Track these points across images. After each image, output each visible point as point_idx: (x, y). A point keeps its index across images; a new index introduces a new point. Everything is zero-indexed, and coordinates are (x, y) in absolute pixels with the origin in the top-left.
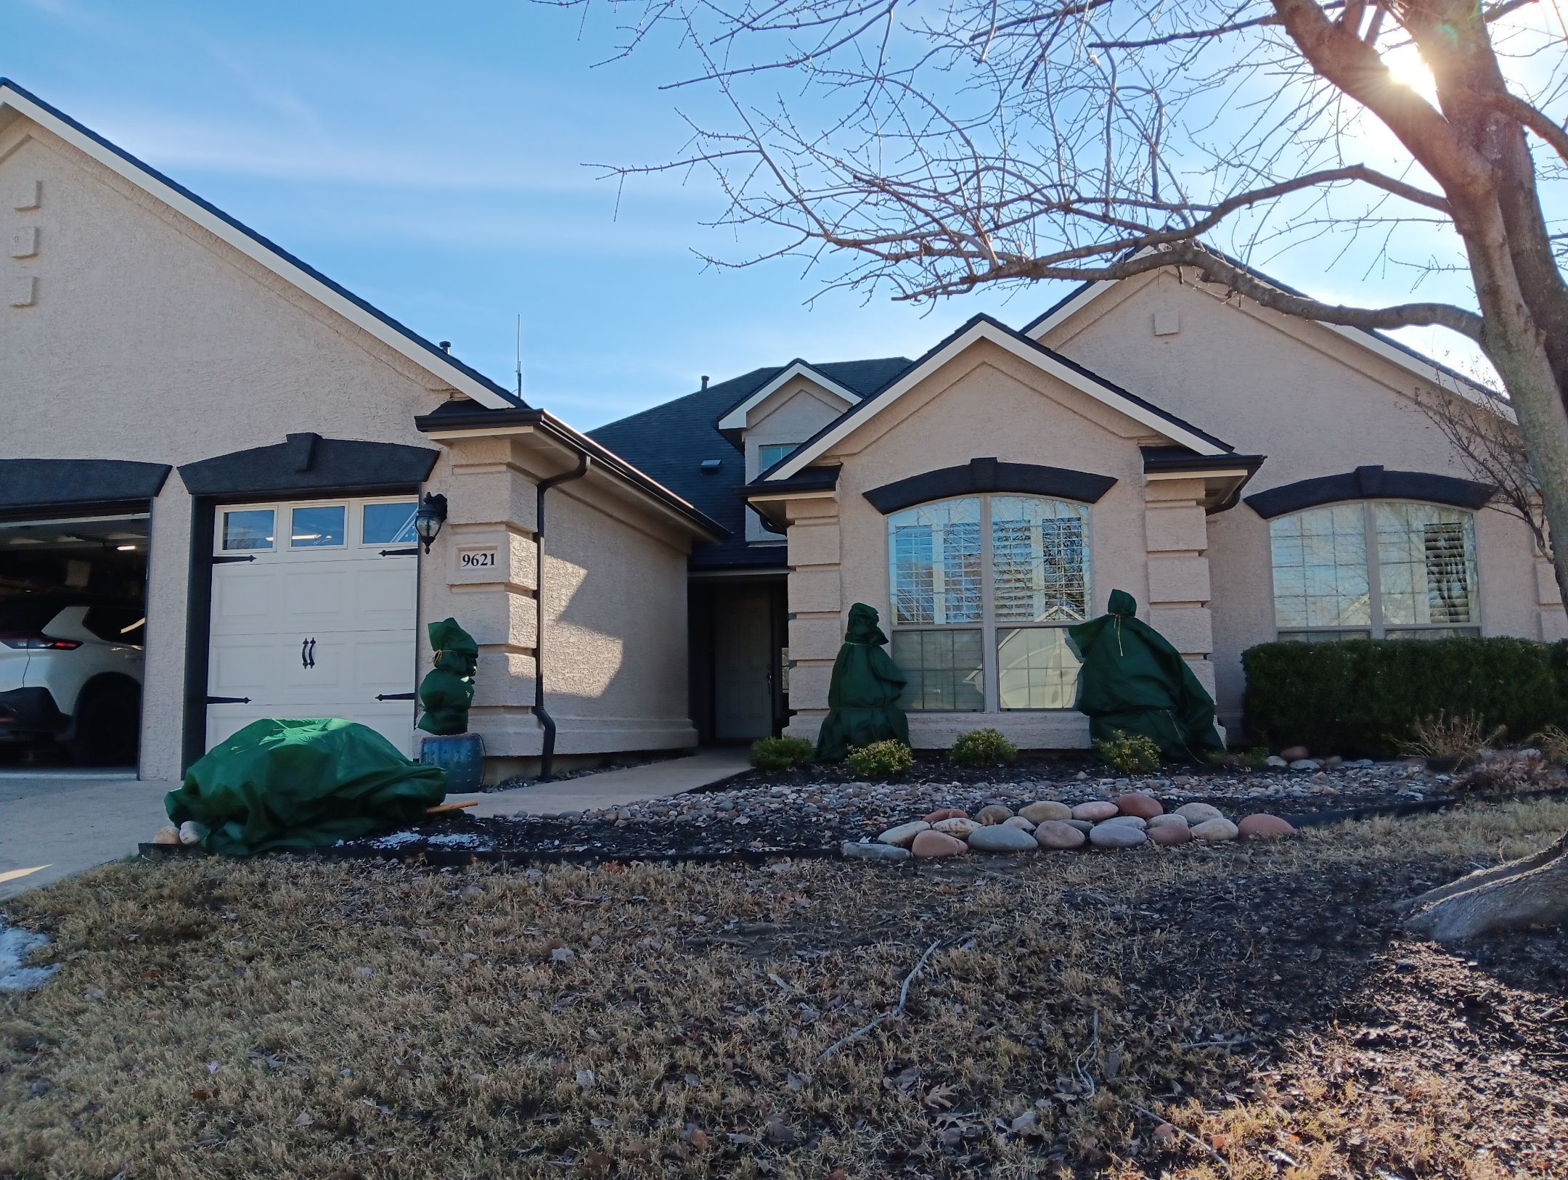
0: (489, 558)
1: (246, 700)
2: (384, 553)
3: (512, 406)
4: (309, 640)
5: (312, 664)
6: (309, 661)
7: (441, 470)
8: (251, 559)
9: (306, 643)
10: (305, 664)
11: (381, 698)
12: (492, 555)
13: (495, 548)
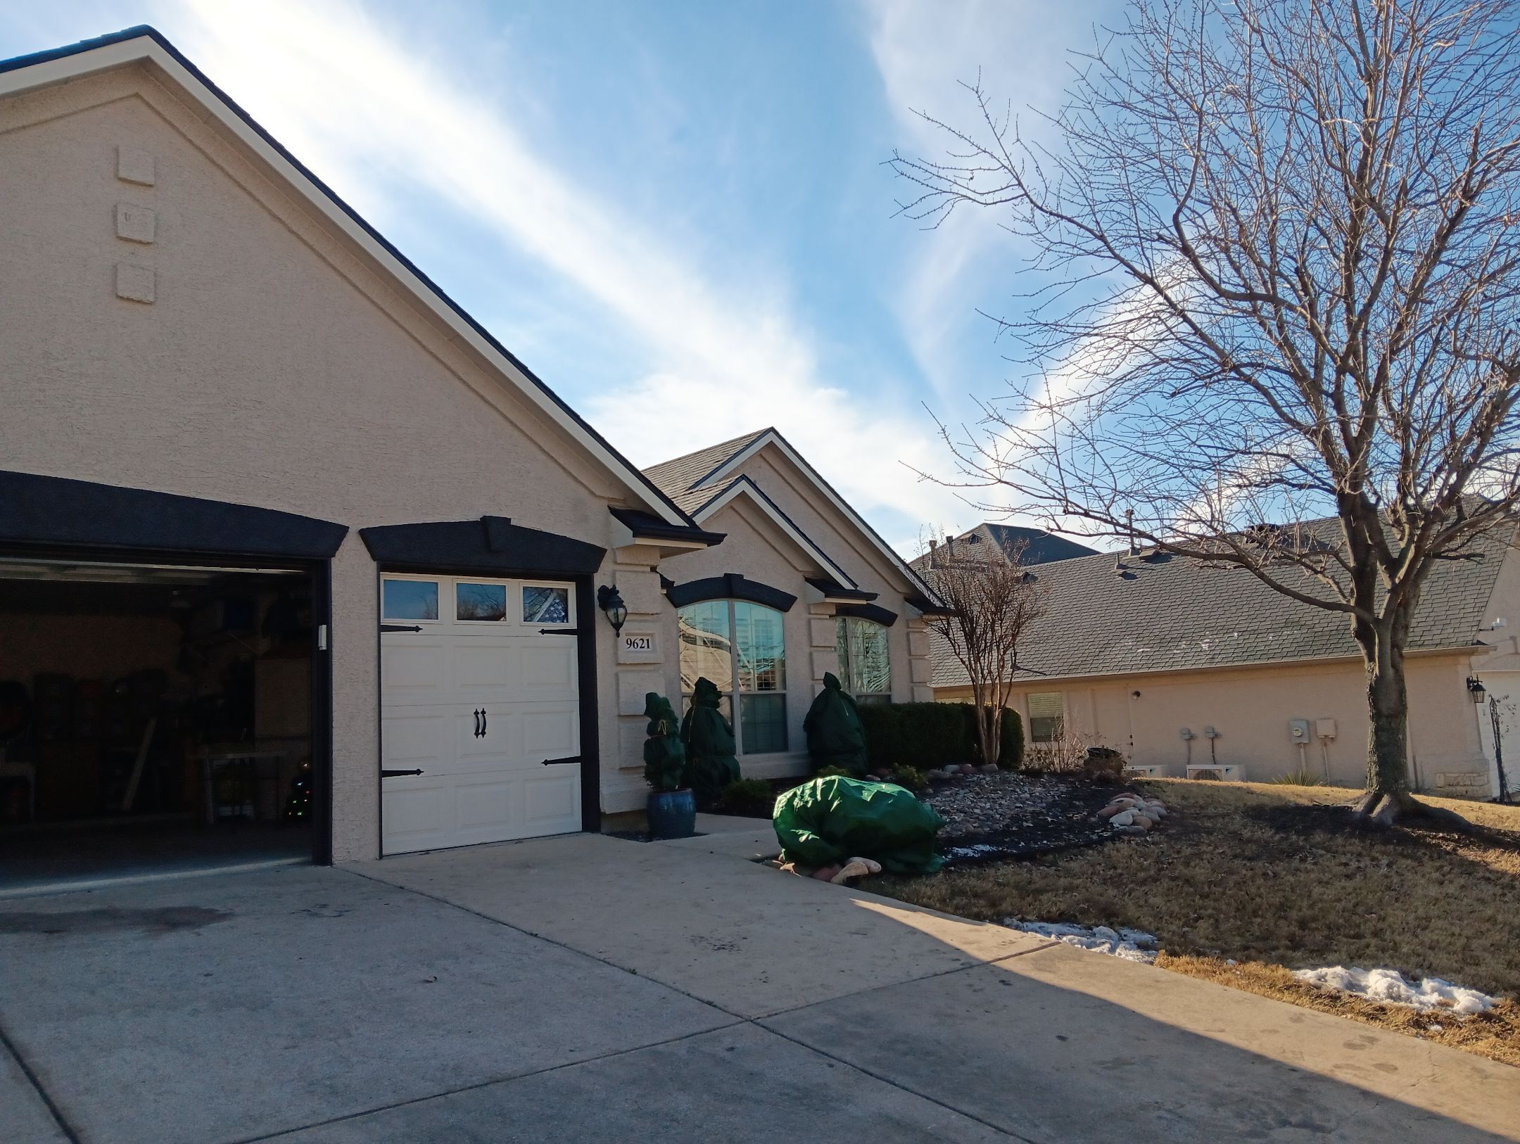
0: (645, 642)
1: (418, 772)
2: (543, 632)
3: (687, 525)
4: (480, 711)
5: (483, 733)
6: (480, 731)
7: (606, 566)
8: (417, 629)
9: (476, 713)
10: (477, 734)
11: (546, 763)
12: (648, 640)
13: (651, 635)
